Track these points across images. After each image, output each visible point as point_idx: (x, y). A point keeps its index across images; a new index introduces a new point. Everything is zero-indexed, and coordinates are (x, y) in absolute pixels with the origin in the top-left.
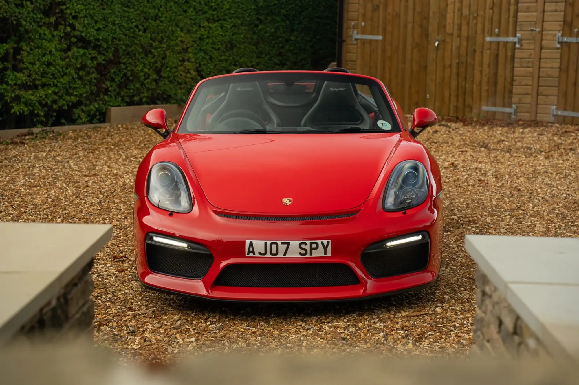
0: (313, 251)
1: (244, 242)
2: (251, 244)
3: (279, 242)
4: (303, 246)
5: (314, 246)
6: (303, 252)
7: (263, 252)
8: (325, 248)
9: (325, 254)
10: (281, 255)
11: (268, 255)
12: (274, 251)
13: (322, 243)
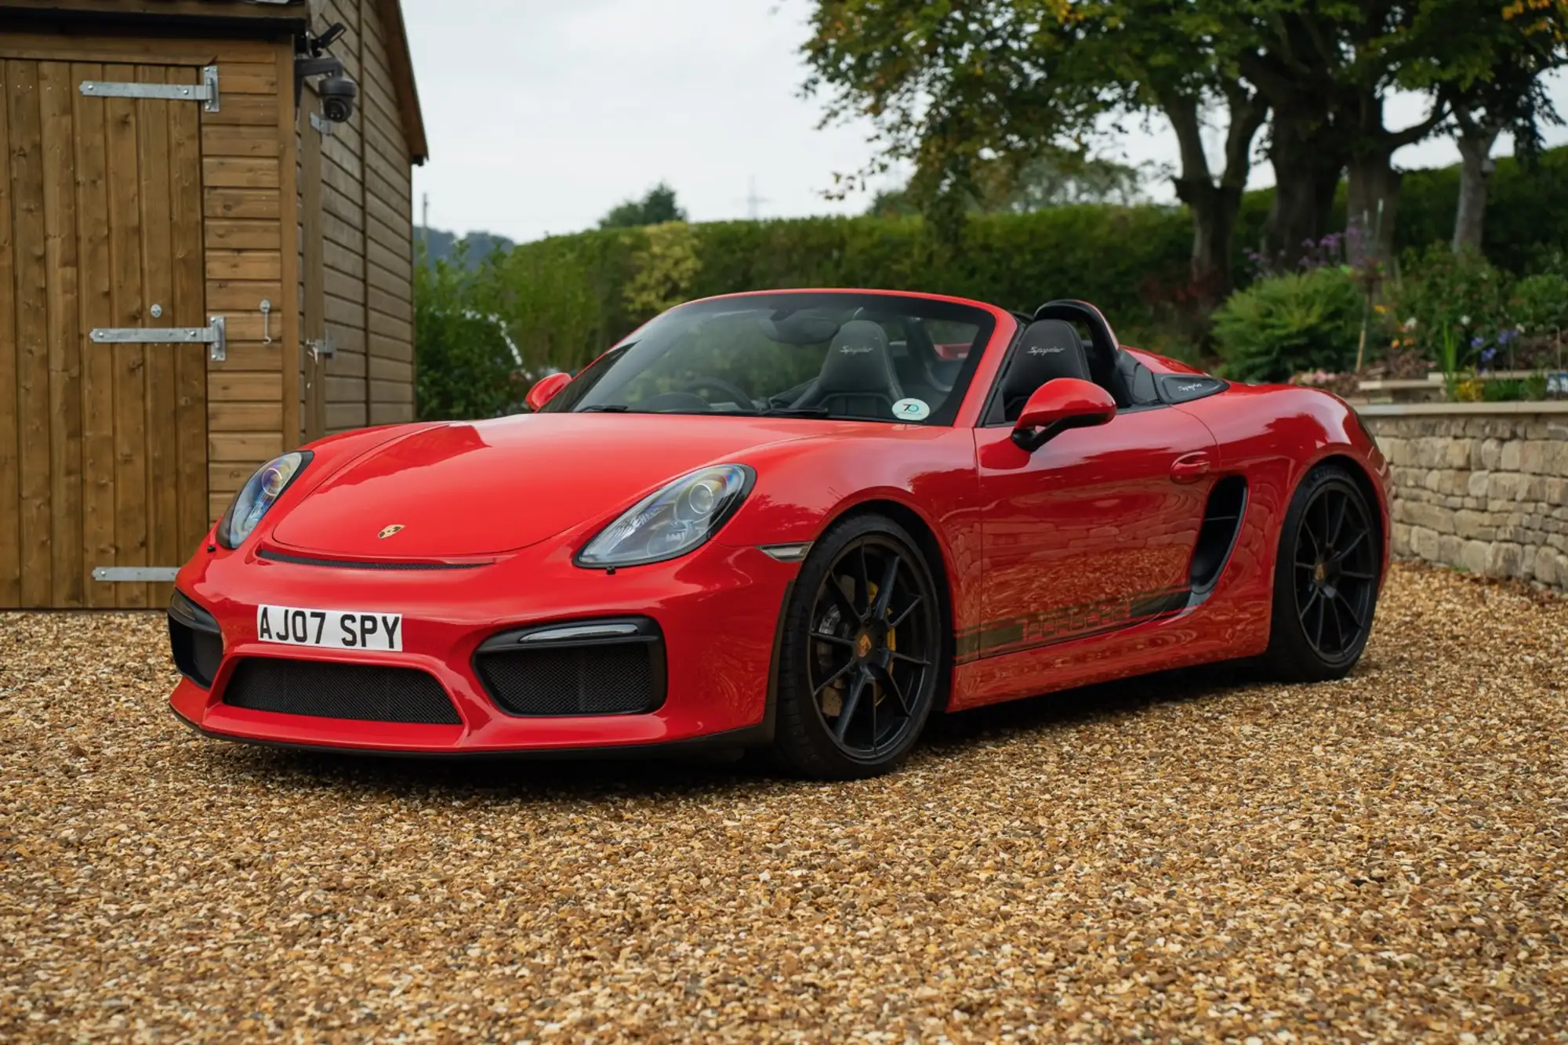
0: (367, 636)
1: (255, 608)
2: (265, 610)
3: (308, 612)
4: (348, 623)
5: (369, 625)
6: (349, 637)
7: (283, 633)
8: (390, 632)
9: (391, 645)
10: (311, 642)
11: (291, 640)
12: (300, 634)
13: (384, 620)
